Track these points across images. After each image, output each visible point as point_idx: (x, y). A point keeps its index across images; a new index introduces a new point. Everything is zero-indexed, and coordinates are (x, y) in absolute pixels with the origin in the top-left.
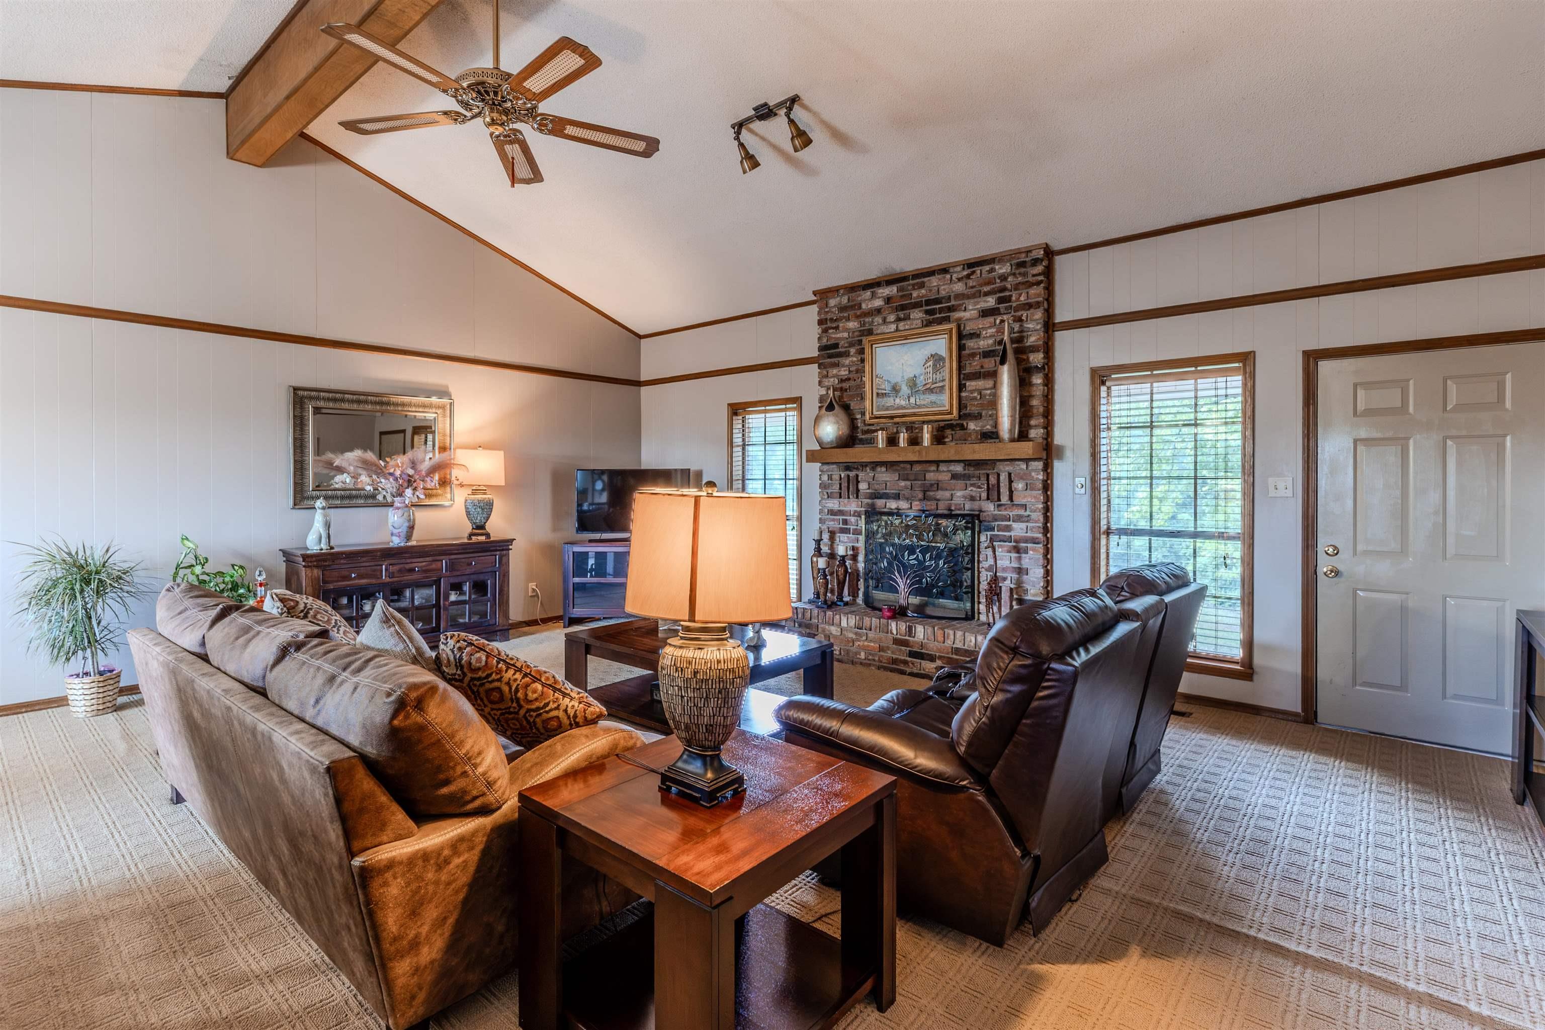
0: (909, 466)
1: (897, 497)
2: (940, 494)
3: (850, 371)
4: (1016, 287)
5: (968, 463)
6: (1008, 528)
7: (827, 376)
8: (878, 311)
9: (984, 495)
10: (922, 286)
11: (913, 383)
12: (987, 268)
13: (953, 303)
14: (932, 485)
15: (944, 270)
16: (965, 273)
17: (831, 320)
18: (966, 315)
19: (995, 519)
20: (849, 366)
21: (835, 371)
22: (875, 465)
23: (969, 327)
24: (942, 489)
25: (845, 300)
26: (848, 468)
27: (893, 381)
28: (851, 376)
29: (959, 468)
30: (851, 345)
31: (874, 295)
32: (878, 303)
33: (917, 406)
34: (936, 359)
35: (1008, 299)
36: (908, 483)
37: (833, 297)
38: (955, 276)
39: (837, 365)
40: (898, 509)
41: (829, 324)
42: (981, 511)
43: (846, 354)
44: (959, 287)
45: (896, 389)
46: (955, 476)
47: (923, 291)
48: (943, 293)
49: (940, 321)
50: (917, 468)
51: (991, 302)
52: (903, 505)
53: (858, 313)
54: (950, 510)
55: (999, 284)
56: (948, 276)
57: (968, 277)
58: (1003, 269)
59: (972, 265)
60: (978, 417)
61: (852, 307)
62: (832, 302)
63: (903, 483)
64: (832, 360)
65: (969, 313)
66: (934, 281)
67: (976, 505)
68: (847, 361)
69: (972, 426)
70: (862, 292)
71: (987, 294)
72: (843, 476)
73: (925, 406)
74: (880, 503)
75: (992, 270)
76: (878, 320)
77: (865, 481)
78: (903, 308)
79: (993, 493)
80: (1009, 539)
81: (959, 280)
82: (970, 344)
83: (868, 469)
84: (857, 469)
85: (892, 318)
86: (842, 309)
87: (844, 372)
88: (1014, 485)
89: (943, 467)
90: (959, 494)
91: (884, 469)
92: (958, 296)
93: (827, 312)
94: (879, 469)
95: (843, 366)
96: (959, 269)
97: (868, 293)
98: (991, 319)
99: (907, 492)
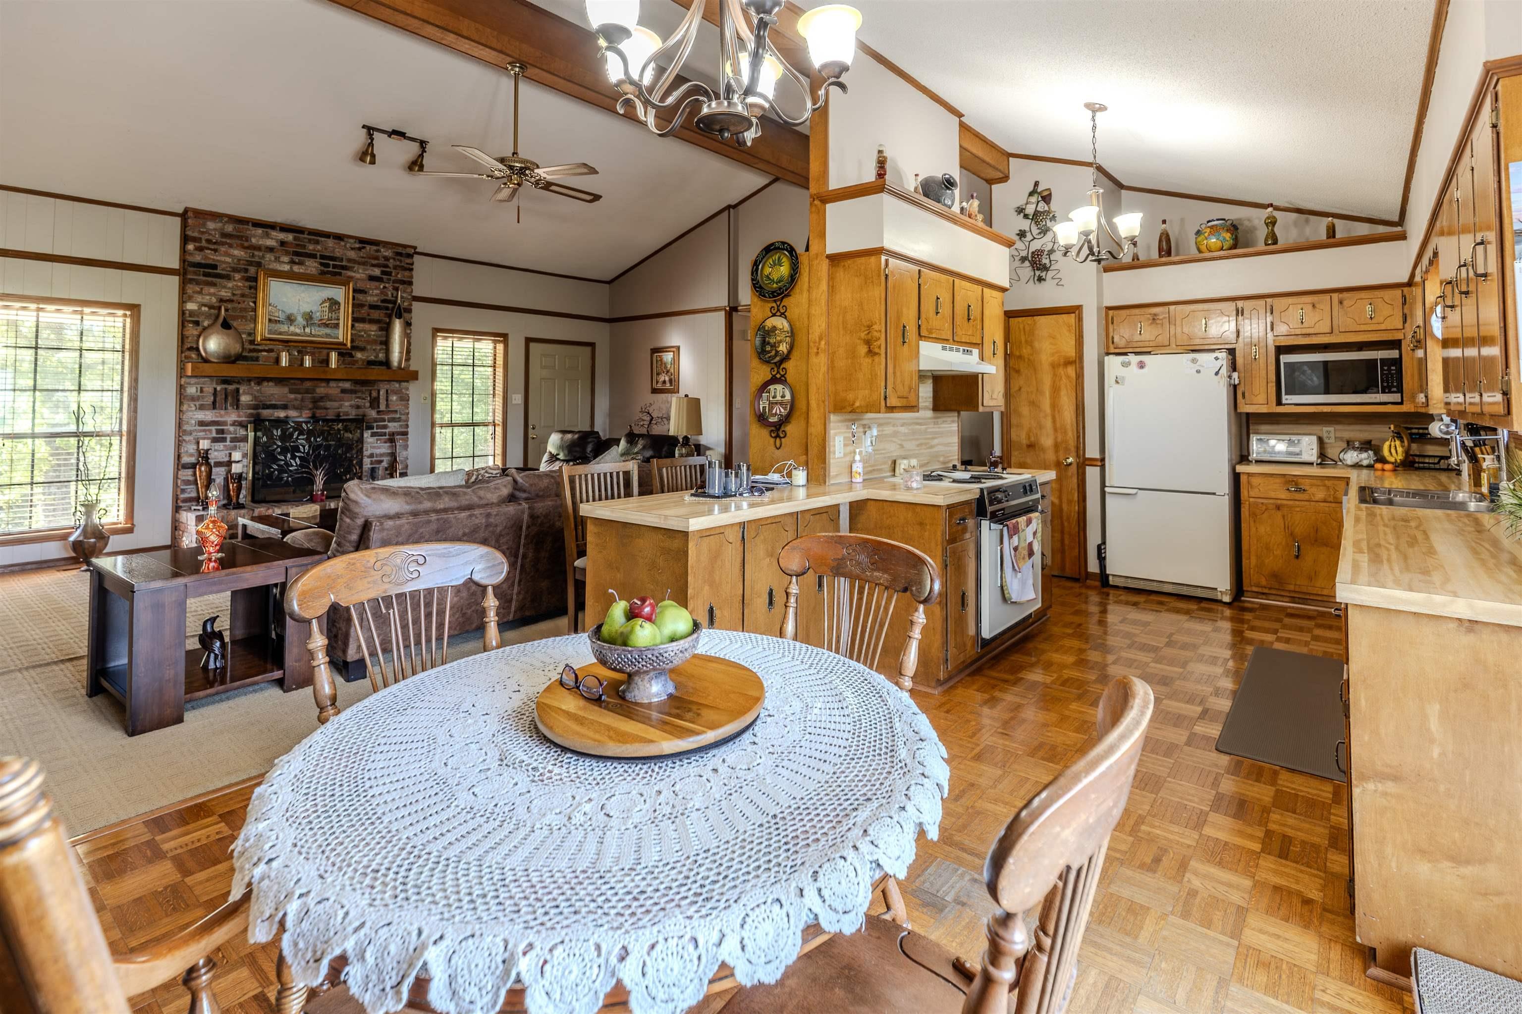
0: (299, 382)
1: (285, 407)
2: (329, 404)
3: (234, 295)
4: (395, 267)
5: (356, 382)
6: (385, 427)
7: (200, 293)
8: (271, 249)
9: (368, 404)
10: (317, 242)
11: (309, 317)
12: (375, 248)
13: (344, 263)
14: (322, 398)
15: (339, 237)
16: (357, 246)
17: (209, 241)
18: (358, 276)
19: (376, 420)
20: (232, 288)
21: (212, 290)
22: (260, 381)
23: (360, 285)
24: (331, 400)
25: (229, 228)
26: (226, 381)
27: (288, 312)
28: (235, 298)
29: (347, 385)
30: (235, 270)
31: (267, 236)
32: (270, 243)
33: (311, 335)
34: (333, 304)
35: (389, 274)
36: (299, 396)
37: (211, 220)
38: (348, 245)
39: (213, 285)
40: (287, 417)
41: (204, 244)
42: (364, 416)
43: (228, 277)
44: (352, 254)
45: (290, 319)
46: (344, 391)
47: (319, 247)
48: (338, 255)
49: (335, 274)
50: (308, 384)
51: (377, 272)
52: (292, 413)
53: (246, 244)
54: (338, 415)
55: (382, 261)
56: (343, 243)
57: (360, 249)
58: (388, 253)
59: (364, 242)
60: (362, 349)
61: (238, 237)
62: (211, 225)
63: (292, 396)
64: (210, 279)
65: (360, 274)
66: (330, 243)
67: (360, 411)
68: (230, 285)
69: (359, 355)
70: (250, 227)
71: (374, 265)
72: (219, 388)
73: (319, 336)
74: (266, 413)
75: (378, 251)
76: (269, 256)
77: (248, 394)
78: (297, 254)
79: (374, 403)
80: (385, 434)
81: (352, 249)
82: (360, 296)
83: (253, 384)
84: (239, 383)
85: (286, 259)
86: (224, 235)
87: (225, 294)
88: (390, 398)
89: (332, 384)
90: (347, 404)
91: (271, 384)
92: (349, 260)
93: (203, 233)
94: (265, 384)
95: (225, 287)
96: (352, 241)
97: (260, 231)
98: (377, 284)
99: (297, 403)
